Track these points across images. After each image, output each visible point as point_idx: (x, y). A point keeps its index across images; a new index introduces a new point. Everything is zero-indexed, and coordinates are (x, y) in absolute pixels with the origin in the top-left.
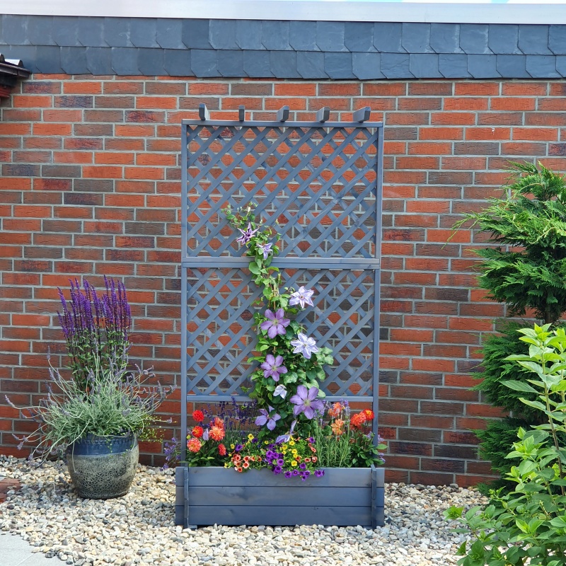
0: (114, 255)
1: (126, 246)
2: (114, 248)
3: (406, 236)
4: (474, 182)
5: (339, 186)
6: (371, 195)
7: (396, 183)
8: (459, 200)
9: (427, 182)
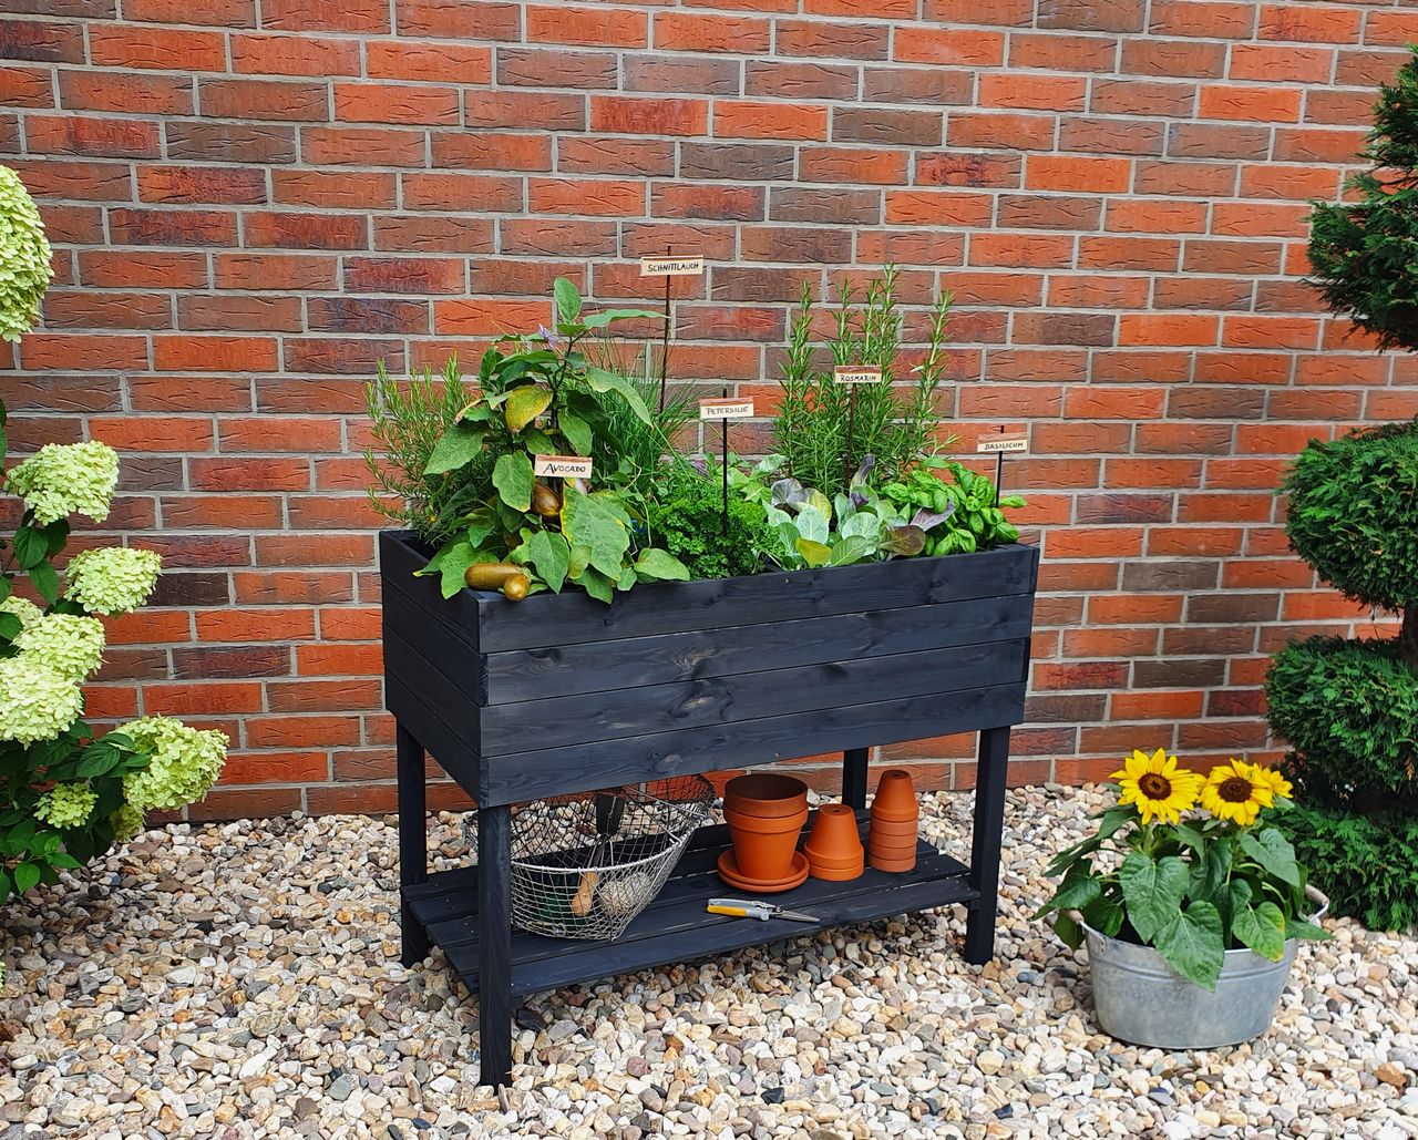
0: (138, 227)
1: (174, 198)
2: (137, 205)
3: (974, 172)
4: (1146, 28)
5: (806, 25)
6: (890, 53)
7: (956, 21)
8: (1109, 76)
9: (1034, 23)
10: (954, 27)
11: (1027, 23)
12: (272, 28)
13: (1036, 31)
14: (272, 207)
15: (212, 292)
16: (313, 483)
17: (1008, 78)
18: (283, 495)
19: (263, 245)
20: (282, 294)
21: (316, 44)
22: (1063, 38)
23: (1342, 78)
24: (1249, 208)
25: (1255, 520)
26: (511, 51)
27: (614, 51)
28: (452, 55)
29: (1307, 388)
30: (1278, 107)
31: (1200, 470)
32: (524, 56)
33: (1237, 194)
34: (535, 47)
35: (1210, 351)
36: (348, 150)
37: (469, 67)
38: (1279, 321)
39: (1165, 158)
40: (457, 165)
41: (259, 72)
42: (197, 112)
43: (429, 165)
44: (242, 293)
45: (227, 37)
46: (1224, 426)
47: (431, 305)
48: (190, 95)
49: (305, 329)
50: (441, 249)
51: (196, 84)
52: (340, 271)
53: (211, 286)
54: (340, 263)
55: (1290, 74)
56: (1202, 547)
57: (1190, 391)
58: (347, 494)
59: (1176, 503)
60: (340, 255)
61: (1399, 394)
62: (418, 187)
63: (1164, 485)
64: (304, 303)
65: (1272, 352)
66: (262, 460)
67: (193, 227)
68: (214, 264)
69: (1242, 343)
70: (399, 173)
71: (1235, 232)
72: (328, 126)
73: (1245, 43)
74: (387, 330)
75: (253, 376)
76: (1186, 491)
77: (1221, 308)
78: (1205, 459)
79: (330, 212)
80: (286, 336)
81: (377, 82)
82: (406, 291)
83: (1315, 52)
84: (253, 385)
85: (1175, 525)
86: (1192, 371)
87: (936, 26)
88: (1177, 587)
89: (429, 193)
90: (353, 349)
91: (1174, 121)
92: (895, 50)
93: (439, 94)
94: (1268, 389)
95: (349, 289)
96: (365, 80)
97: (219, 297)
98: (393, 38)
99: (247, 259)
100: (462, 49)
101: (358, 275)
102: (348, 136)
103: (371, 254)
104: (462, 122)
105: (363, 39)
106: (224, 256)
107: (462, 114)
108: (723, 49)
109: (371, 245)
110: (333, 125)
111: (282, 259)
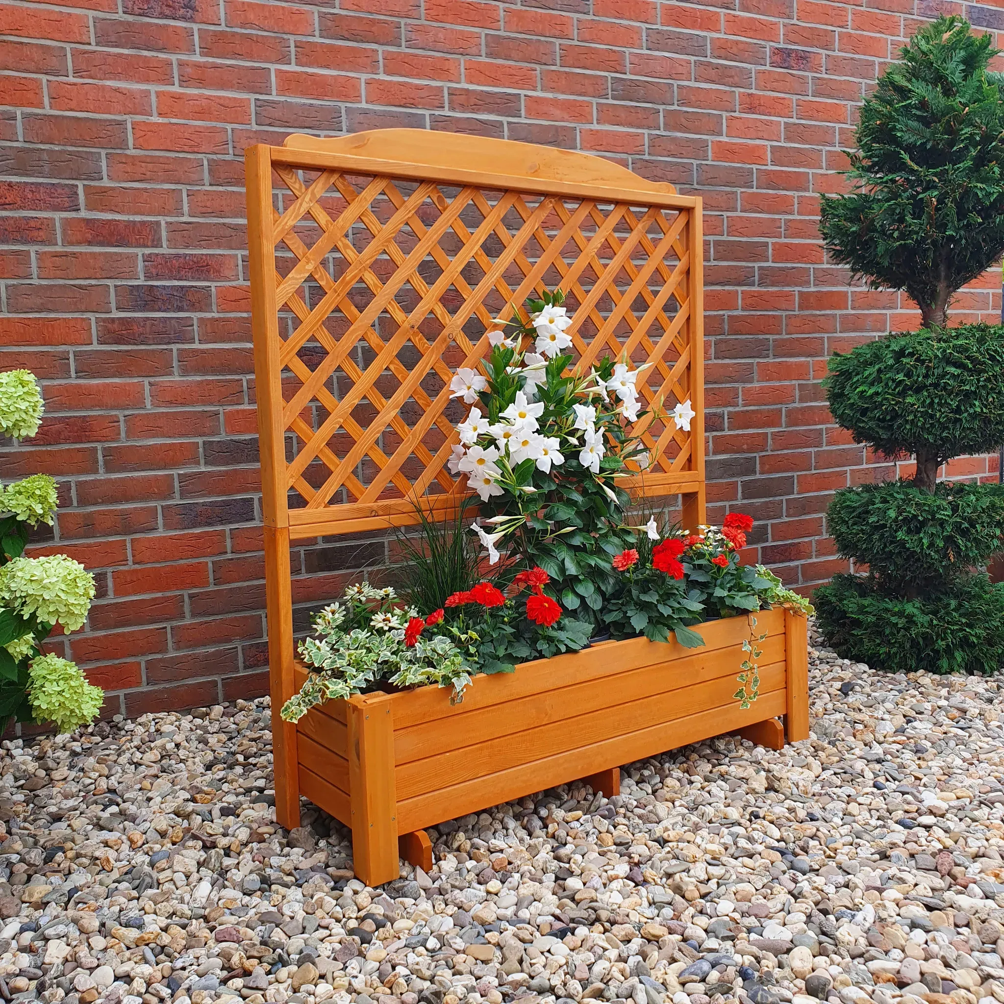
1: (2, 206)
4: (676, 102)
5: (467, 90)
6: (523, 112)
7: (563, 93)
8: (657, 132)
9: (610, 96)
10: (562, 97)
11: (605, 96)
12: (82, 77)
13: (611, 101)
14: (84, 214)
15: (35, 282)
16: (123, 434)
17: (597, 131)
18: (99, 446)
19: (79, 243)
20: (93, 282)
21: (117, 90)
22: (627, 107)
23: (788, 139)
24: (748, 219)
25: (774, 426)
26: (264, 101)
27: (340, 104)
28: (222, 102)
29: (793, 336)
30: (754, 155)
31: (737, 394)
32: (275, 106)
33: (739, 210)
34: (282, 99)
35: (735, 313)
36: (143, 170)
37: (235, 112)
38: (772, 292)
39: (696, 186)
40: (229, 184)
41: (71, 110)
42: (21, 139)
43: (207, 183)
44: (61, 282)
45: (44, 81)
46: (749, 364)
47: (213, 289)
48: (15, 126)
49: (114, 310)
50: (219, 247)
51: (19, 117)
52: (140, 264)
53: (35, 276)
54: (140, 258)
55: (760, 134)
56: (745, 447)
57: (726, 341)
58: (151, 442)
59: (726, 417)
60: (140, 251)
61: (844, 338)
62: (200, 199)
63: (718, 406)
64: (112, 290)
65: (770, 313)
66: (80, 417)
67: (18, 229)
68: (37, 259)
69: (753, 307)
70: (184, 188)
71: (742, 235)
72: (128, 152)
73: (733, 114)
74: (180, 309)
75: (71, 349)
76: (731, 409)
77: (739, 284)
78: (739, 386)
79: (131, 218)
80: (98, 315)
81: (165, 120)
82: (193, 279)
83: (771, 122)
84: (71, 356)
85: (727, 433)
86: (726, 327)
87: (550, 95)
88: (733, 476)
89: (208, 204)
90: (153, 325)
91: (699, 162)
92: (526, 111)
93: (213, 130)
94: (771, 337)
95: (148, 277)
96: (155, 119)
97: (41, 285)
98: (176, 89)
99: (65, 255)
100: (229, 98)
101: (156, 267)
102: (142, 160)
103: (165, 250)
104: (231, 152)
105: (153, 88)
106: (45, 253)
107: (230, 146)
108: (414, 105)
109: (165, 243)
110: (132, 152)
111: (93, 255)
